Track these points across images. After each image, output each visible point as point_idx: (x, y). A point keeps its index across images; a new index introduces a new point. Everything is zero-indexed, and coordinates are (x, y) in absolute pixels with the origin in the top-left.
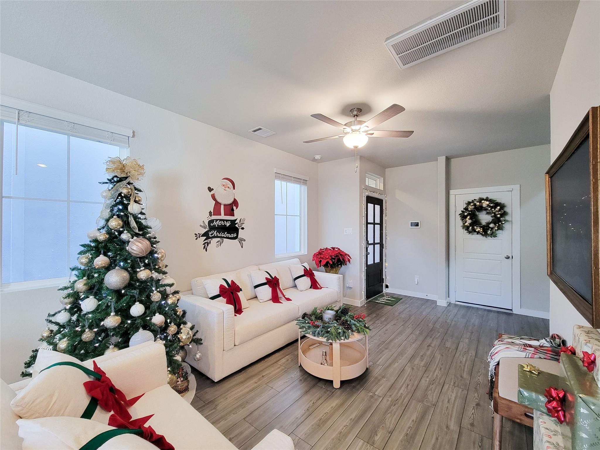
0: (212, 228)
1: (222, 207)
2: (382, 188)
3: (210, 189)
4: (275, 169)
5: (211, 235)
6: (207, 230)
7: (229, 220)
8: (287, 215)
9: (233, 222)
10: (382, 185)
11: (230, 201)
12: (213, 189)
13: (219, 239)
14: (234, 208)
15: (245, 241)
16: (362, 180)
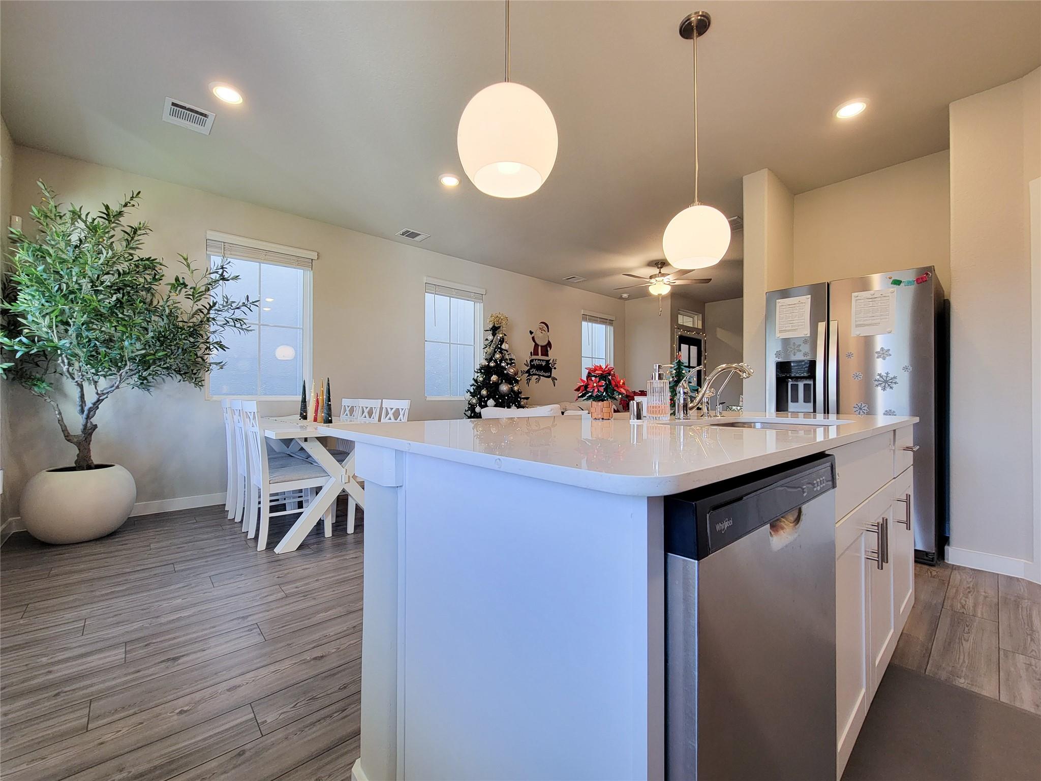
0: (532, 366)
1: (540, 347)
2: (700, 327)
3: (531, 333)
4: (582, 310)
5: (532, 372)
6: (529, 368)
7: (544, 360)
8: (592, 358)
9: (548, 361)
10: (700, 323)
11: (545, 343)
12: (533, 333)
13: (537, 377)
14: (549, 349)
15: (556, 380)
16: (674, 319)
